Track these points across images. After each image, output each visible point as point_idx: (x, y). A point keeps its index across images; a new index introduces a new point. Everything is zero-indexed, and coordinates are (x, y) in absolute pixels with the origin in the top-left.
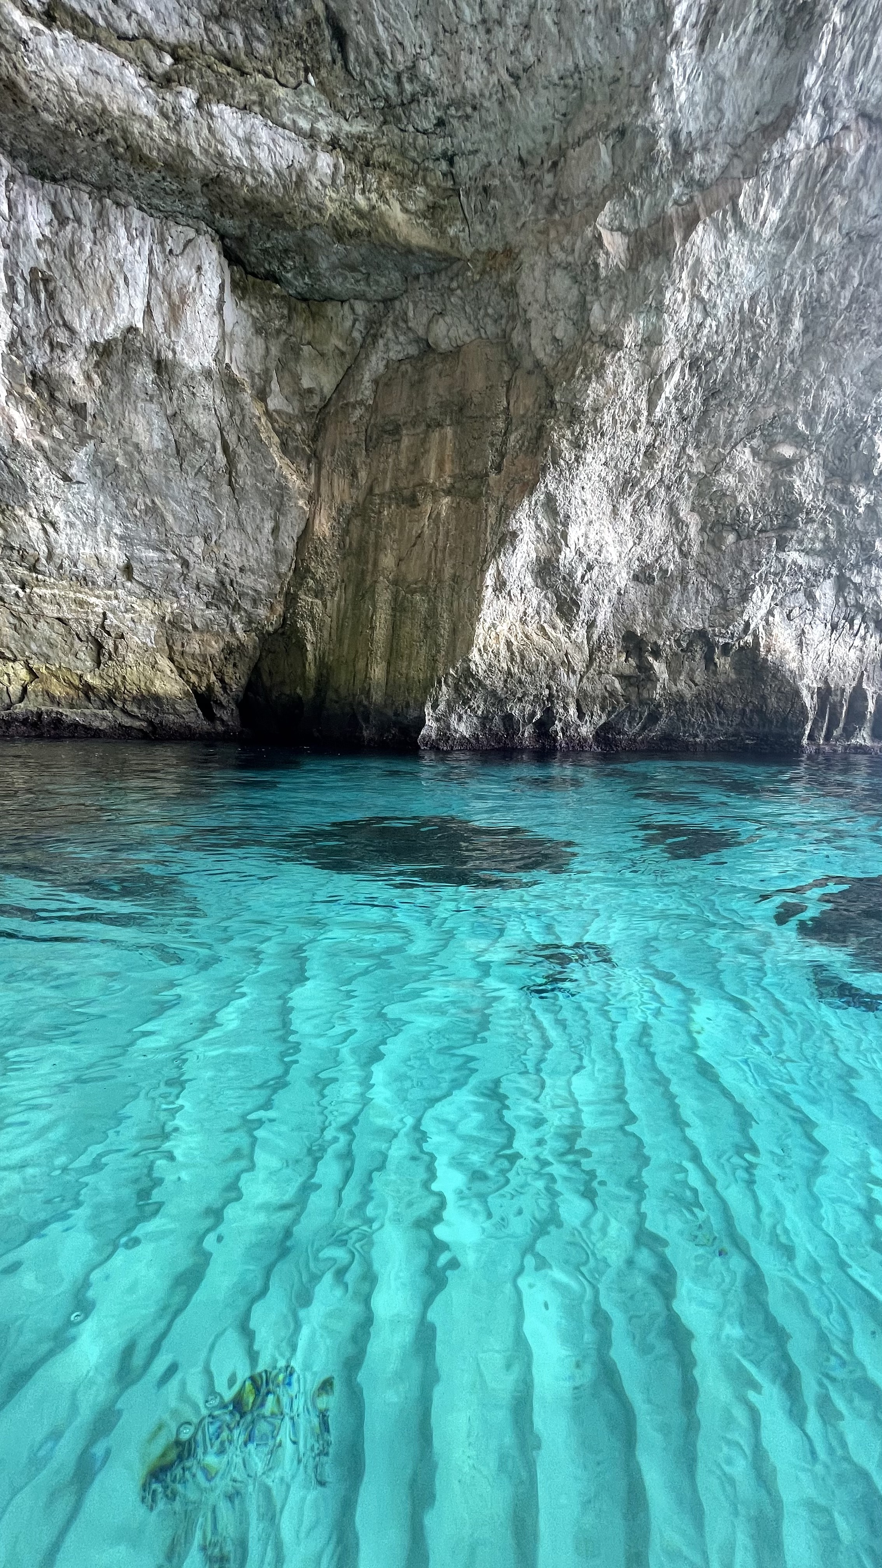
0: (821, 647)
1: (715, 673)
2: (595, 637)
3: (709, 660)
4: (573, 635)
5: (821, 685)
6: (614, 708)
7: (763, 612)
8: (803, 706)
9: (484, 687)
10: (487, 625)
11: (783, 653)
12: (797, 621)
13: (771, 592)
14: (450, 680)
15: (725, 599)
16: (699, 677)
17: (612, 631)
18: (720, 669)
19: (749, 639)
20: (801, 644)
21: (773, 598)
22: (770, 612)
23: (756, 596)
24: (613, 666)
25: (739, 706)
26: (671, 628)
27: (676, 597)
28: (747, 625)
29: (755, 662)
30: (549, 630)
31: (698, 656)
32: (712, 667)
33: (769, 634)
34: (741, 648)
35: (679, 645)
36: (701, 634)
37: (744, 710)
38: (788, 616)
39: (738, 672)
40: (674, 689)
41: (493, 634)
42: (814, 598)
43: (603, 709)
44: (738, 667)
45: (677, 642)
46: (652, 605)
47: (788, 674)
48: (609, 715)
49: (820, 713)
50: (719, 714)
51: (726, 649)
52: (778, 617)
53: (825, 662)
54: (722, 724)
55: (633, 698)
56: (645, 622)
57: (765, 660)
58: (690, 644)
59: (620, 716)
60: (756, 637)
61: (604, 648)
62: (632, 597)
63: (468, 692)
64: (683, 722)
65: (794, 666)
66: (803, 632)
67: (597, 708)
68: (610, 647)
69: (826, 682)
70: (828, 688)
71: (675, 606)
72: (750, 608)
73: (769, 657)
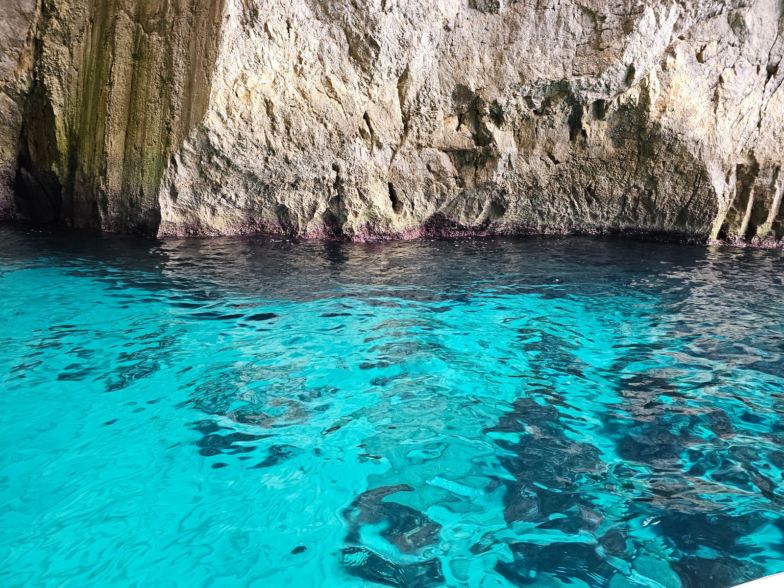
0: (747, 103)
1: (583, 145)
2: (411, 95)
3: (575, 124)
4: (375, 92)
5: (744, 161)
6: (443, 194)
7: (658, 49)
8: (712, 193)
9: (235, 168)
10: (231, 77)
11: (686, 114)
12: (712, 63)
13: (673, 18)
14: (187, 158)
15: (598, 31)
16: (561, 151)
17: (435, 83)
18: (591, 139)
19: (634, 93)
20: (715, 99)
21: (676, 27)
22: (671, 51)
23: (645, 23)
24: (438, 137)
25: (619, 192)
26: (517, 79)
27: (527, 31)
28: (631, 71)
29: (641, 129)
30: (337, 84)
31: (558, 121)
32: (579, 137)
33: (667, 86)
34: (623, 108)
35: (531, 105)
36: (562, 87)
37: (624, 198)
38: (699, 57)
39: (618, 143)
40: (525, 168)
41: (242, 91)
42: (743, 26)
43: (428, 196)
44: (618, 136)
45: (528, 99)
46: (494, 45)
47: (691, 146)
48: (438, 204)
49: (740, 202)
50: (589, 202)
51: (599, 109)
52: (682, 58)
53: (753, 125)
54: (594, 216)
55: (469, 181)
56: (483, 72)
57: (657, 126)
58: (547, 103)
59: (453, 205)
60: (645, 89)
61: (424, 110)
62: (466, 33)
63: (215, 175)
64: (541, 214)
65: (700, 133)
66: (721, 80)
67: (419, 196)
68: (434, 108)
69: (751, 156)
70: (755, 167)
71: (525, 44)
72: (635, 43)
73: (664, 121)
